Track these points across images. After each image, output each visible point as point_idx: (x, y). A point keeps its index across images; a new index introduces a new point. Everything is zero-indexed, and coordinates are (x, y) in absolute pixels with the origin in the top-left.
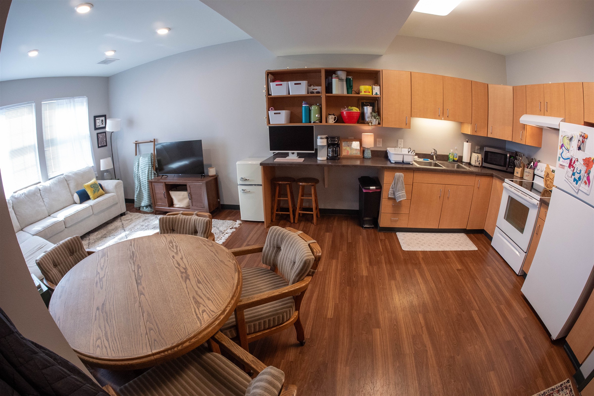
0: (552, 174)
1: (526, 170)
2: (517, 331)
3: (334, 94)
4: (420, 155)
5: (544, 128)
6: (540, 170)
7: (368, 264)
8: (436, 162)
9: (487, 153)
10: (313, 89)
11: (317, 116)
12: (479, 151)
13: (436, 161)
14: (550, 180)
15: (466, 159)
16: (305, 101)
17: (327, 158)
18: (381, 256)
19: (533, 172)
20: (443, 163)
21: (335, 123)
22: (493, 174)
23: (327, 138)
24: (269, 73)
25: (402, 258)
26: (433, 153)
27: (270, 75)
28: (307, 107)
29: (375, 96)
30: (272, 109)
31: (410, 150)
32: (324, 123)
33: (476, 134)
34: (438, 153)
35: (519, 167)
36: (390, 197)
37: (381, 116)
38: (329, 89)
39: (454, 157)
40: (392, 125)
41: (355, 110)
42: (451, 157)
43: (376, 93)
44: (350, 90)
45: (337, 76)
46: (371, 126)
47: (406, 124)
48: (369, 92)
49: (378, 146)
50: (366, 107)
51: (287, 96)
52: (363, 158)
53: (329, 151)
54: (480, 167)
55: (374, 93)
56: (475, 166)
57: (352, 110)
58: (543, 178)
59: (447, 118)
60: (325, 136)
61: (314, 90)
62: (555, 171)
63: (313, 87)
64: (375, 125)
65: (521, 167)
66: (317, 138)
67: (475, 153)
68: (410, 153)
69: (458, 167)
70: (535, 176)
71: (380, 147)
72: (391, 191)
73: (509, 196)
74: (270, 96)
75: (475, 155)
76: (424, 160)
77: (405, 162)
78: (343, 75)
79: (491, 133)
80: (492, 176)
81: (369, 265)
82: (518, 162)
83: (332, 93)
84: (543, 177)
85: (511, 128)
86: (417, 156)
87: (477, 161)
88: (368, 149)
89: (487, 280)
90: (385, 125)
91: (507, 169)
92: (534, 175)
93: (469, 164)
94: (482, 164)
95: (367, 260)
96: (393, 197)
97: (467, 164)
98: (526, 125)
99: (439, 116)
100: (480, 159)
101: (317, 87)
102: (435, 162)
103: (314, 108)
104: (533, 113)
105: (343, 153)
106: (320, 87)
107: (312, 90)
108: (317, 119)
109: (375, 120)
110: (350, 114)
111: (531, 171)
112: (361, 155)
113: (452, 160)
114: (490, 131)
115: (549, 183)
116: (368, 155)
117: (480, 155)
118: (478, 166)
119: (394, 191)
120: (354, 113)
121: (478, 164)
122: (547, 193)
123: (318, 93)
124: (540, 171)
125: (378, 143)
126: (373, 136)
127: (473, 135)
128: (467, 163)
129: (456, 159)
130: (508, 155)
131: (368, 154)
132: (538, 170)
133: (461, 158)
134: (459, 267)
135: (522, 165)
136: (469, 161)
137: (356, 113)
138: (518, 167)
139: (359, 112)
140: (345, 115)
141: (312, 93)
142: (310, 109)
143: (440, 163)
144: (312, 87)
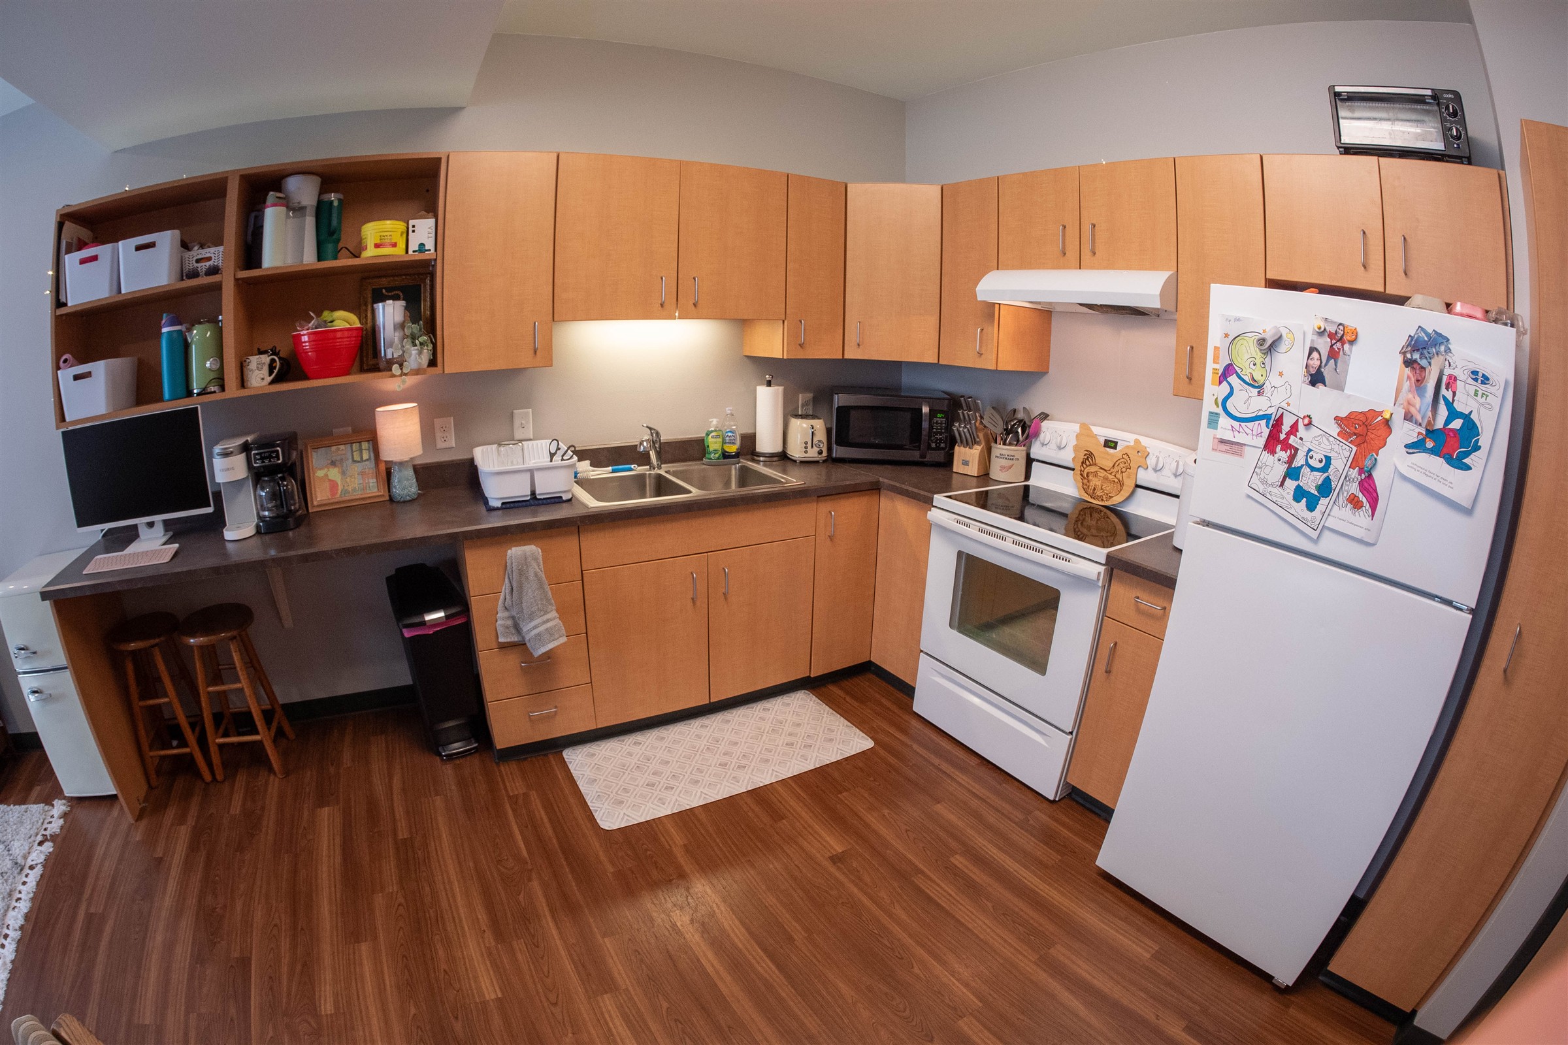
0: (1107, 453)
1: (999, 449)
2: (1151, 1017)
3: (268, 269)
4: (597, 457)
5: (1058, 309)
6: (1053, 446)
7: (489, 936)
8: (662, 472)
9: (843, 414)
10: (198, 261)
11: (208, 364)
12: (811, 407)
13: (660, 468)
14: (1102, 474)
15: (767, 443)
16: (168, 312)
17: (258, 526)
18: (530, 880)
19: (1024, 454)
20: (685, 471)
21: (272, 382)
22: (878, 482)
23: (245, 448)
24: (67, 218)
25: (610, 869)
26: (645, 444)
27: (68, 225)
28: (175, 335)
29: (417, 258)
30: (65, 361)
31: (558, 449)
32: (232, 390)
33: (801, 355)
34: (664, 438)
35: (971, 442)
36: (505, 643)
37: (439, 333)
38: (251, 252)
39: (724, 443)
40: (480, 363)
41: (343, 320)
42: (715, 443)
43: (422, 245)
44: (330, 247)
45: (284, 198)
46: (401, 375)
47: (535, 352)
48: (394, 245)
49: (440, 444)
50: (380, 305)
51: (112, 301)
52: (391, 500)
53: (261, 496)
54: (824, 461)
55: (414, 246)
56: (805, 463)
57: (332, 322)
58: (1073, 470)
59: (695, 311)
60: (240, 441)
61: (199, 265)
62: (1116, 443)
63: (201, 251)
64: (417, 372)
65: (978, 443)
66: (211, 457)
67: (797, 416)
68: (557, 459)
69: (745, 477)
70: (1034, 464)
71: (448, 448)
72: (502, 620)
73: (960, 553)
74: (63, 311)
75: (800, 429)
76: (613, 471)
77: (542, 497)
78: (304, 191)
79: (859, 345)
80: (875, 488)
81: (493, 944)
82: (965, 427)
83: (260, 267)
84: (1072, 466)
85: (934, 320)
86: (588, 462)
87: (809, 445)
88: (401, 464)
89: (956, 863)
90: (452, 364)
91: (923, 456)
92: (1029, 461)
93: (783, 457)
94: (830, 449)
95: (482, 916)
96: (515, 639)
97: (775, 459)
98: (997, 306)
99: (662, 305)
100: (821, 436)
101: (212, 250)
102: (657, 471)
103: (199, 335)
104: (1025, 263)
105: (319, 494)
106: (221, 249)
107: (196, 265)
108: (212, 375)
109: (414, 351)
110: (324, 339)
111: (1019, 451)
112: (383, 491)
113: (717, 455)
114: (852, 336)
115: (1099, 483)
116: (404, 489)
117: (819, 425)
118: (818, 459)
119: (513, 618)
120: (339, 335)
121: (816, 455)
122: (1096, 515)
123: (214, 271)
124: (1055, 448)
125: (439, 435)
126: (416, 412)
127: (790, 359)
128: (772, 455)
129: (733, 449)
130: (925, 410)
131: (406, 485)
132: (1043, 445)
133: (749, 440)
134: (837, 848)
135: (981, 435)
136: (779, 449)
137: (346, 334)
138: (967, 444)
139: (357, 329)
140: (307, 346)
141: (194, 274)
142: (186, 340)
143: (675, 474)
144: (197, 253)
